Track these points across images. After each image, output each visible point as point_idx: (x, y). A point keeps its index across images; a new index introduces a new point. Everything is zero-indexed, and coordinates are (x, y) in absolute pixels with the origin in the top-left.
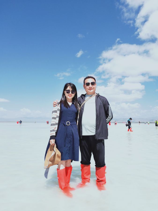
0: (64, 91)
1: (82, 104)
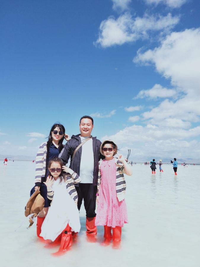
0: (52, 132)
1: (78, 147)
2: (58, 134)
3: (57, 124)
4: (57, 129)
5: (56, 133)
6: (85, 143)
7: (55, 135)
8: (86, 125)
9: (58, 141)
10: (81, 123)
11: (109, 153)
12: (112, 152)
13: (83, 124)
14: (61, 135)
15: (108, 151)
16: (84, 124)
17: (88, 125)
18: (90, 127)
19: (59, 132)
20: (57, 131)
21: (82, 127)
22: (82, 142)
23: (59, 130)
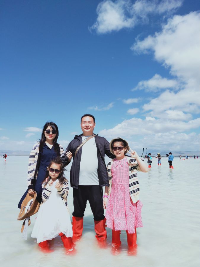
1: (79, 148)
2: (51, 133)
3: (49, 123)
4: (49, 128)
5: (48, 132)
6: (86, 142)
7: (48, 134)
8: (87, 123)
9: (52, 140)
10: (82, 121)
11: (120, 153)
12: (123, 151)
13: (84, 122)
14: (54, 134)
15: (118, 151)
16: (86, 122)
17: (89, 122)
18: (91, 125)
19: (52, 131)
20: (49, 130)
21: (84, 125)
22: (83, 142)
23: (52, 129)
